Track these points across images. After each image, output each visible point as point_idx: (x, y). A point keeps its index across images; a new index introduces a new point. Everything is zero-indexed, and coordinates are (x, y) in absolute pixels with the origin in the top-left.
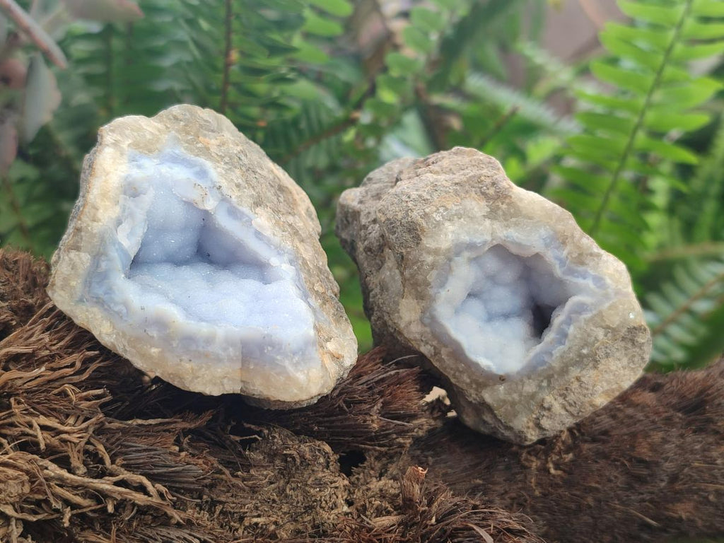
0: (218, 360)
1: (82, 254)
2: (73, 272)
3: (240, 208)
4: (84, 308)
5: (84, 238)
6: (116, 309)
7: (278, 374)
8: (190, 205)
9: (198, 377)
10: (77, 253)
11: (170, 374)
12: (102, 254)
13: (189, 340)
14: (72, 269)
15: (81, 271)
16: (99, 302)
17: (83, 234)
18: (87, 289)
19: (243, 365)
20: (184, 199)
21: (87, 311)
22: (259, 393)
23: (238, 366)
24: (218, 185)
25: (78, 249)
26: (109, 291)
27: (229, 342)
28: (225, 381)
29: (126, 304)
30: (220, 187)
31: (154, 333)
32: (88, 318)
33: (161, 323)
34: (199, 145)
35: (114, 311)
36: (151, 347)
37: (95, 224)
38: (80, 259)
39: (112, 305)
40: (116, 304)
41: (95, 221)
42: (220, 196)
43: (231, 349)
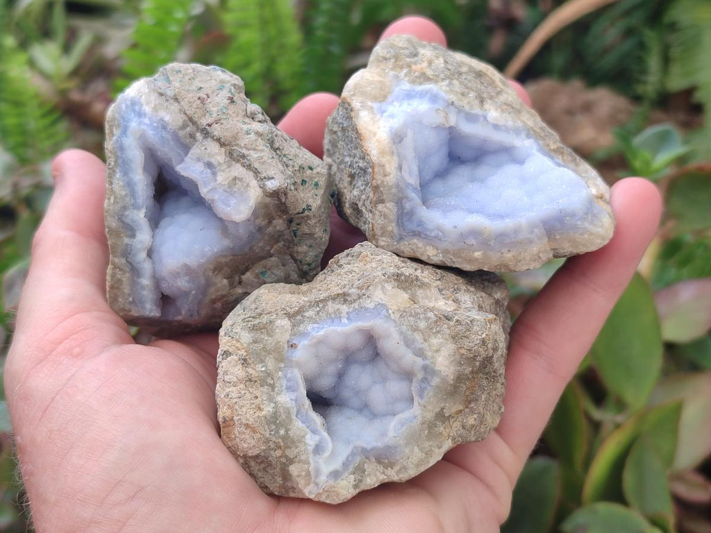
0: (530, 242)
1: (388, 205)
2: (386, 221)
3: (473, 112)
4: (406, 243)
5: (384, 192)
6: (433, 234)
7: (582, 234)
8: (438, 128)
9: (520, 261)
10: (383, 205)
11: (496, 267)
12: (402, 198)
13: (501, 237)
14: (384, 218)
15: (392, 217)
16: (416, 234)
17: (382, 189)
18: (401, 228)
19: (549, 238)
20: (434, 126)
21: (409, 244)
22: (569, 253)
23: (546, 240)
24: (450, 101)
25: (382, 201)
26: (420, 223)
27: (532, 226)
28: (541, 255)
29: (439, 228)
30: (453, 102)
31: (472, 241)
32: (413, 249)
33: (475, 233)
34: (417, 74)
35: (432, 237)
36: (473, 253)
37: (388, 178)
38: (388, 209)
39: (428, 233)
40: (431, 231)
41: (385, 176)
42: (456, 110)
43: (536, 230)
